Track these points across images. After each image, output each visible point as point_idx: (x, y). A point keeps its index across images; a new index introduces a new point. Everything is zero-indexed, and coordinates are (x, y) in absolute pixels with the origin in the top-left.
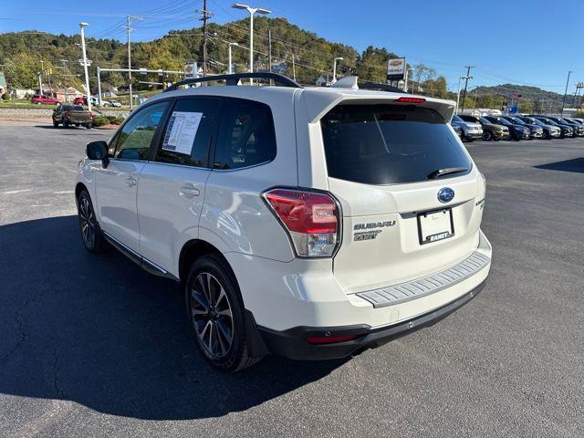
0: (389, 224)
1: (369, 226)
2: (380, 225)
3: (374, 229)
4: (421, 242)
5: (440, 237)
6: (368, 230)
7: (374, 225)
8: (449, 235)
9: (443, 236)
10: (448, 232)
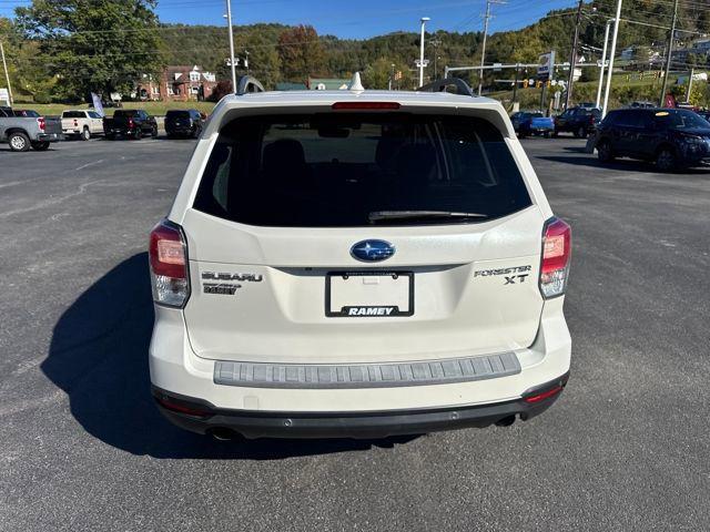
0: (251, 278)
1: (222, 277)
2: (236, 277)
3: (229, 282)
4: (329, 314)
5: (374, 311)
6: (221, 282)
7: (227, 277)
8: (396, 312)
9: (380, 311)
10: (396, 308)
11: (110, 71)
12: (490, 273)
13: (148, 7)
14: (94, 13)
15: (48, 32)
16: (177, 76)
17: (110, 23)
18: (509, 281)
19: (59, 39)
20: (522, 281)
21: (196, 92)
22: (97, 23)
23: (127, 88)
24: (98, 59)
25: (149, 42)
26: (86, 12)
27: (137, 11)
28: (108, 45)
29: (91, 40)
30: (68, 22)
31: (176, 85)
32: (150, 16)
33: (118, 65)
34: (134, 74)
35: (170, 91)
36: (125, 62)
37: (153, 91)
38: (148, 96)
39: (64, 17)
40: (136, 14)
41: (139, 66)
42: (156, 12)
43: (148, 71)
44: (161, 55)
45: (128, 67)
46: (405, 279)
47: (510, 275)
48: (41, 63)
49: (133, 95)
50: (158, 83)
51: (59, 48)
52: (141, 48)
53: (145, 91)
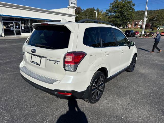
4: (31, 62)
5: (35, 63)
8: (38, 64)
9: (36, 63)
10: (38, 63)
11: (121, 22)
12: (50, 60)
13: (133, 7)
14: (120, 10)
15: (111, 14)
16: (136, 23)
17: (123, 11)
18: (55, 63)
19: (113, 15)
20: (58, 64)
21: (140, 26)
22: (121, 11)
23: (124, 25)
24: (119, 19)
25: (131, 15)
26: (119, 9)
27: (130, 8)
28: (122, 16)
29: (119, 16)
30: (115, 12)
31: (135, 25)
32: (133, 9)
33: (123, 20)
34: (126, 22)
35: (134, 26)
36: (124, 20)
37: (130, 26)
38: (128, 27)
39: (114, 11)
40: (130, 9)
41: (128, 21)
42: (134, 8)
43: (129, 22)
44: (133, 18)
45: (125, 21)
46: (40, 58)
47: (55, 62)
48: (108, 21)
49: (125, 27)
50: (131, 24)
51: (112, 17)
52: (129, 17)
53: (128, 26)
